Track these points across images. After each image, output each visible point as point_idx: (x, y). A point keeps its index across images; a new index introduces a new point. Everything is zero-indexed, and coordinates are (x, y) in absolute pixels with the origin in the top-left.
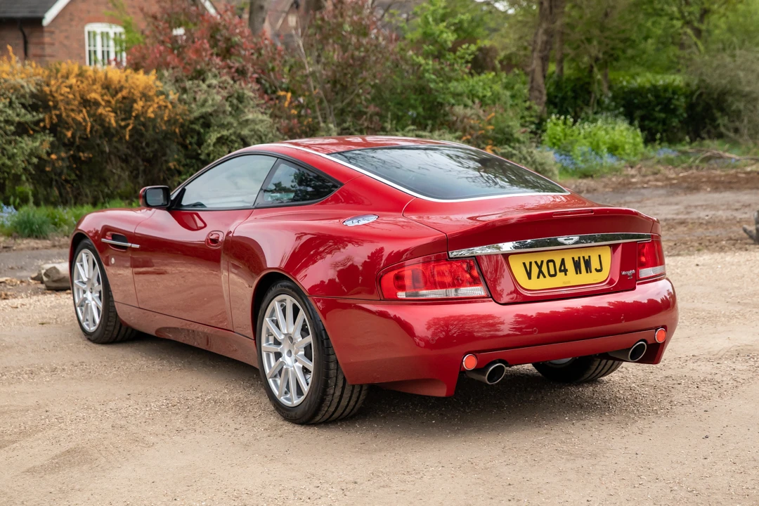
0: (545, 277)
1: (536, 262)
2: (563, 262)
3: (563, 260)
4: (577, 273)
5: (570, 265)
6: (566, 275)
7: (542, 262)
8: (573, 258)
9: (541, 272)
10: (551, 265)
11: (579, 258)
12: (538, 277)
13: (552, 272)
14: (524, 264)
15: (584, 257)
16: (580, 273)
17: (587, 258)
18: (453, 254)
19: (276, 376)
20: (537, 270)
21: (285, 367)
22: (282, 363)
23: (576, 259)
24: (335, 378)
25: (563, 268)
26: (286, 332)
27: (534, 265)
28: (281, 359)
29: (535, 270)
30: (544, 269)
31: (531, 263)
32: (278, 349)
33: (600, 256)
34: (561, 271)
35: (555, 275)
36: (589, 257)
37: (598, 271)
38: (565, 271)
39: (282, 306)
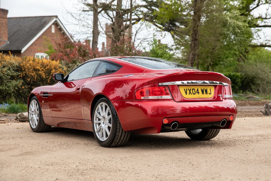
0: (191, 94)
1: (188, 89)
2: (198, 90)
3: (198, 89)
4: (202, 94)
5: (200, 91)
6: (199, 94)
7: (191, 89)
8: (201, 89)
10: (194, 90)
11: (203, 89)
12: (189, 94)
14: (184, 89)
15: (205, 89)
16: (204, 94)
17: (206, 89)
18: (160, 84)
19: (98, 132)
20: (189, 92)
21: (102, 127)
22: (101, 126)
23: (202, 89)
24: (119, 129)
25: (198, 92)
26: (102, 115)
27: (188, 90)
28: (100, 125)
29: (188, 92)
30: (191, 91)
31: (187, 89)
32: (100, 122)
33: (210, 89)
34: (197, 93)
35: (195, 94)
36: (207, 89)
37: (210, 94)
38: (199, 93)
39: (101, 107)
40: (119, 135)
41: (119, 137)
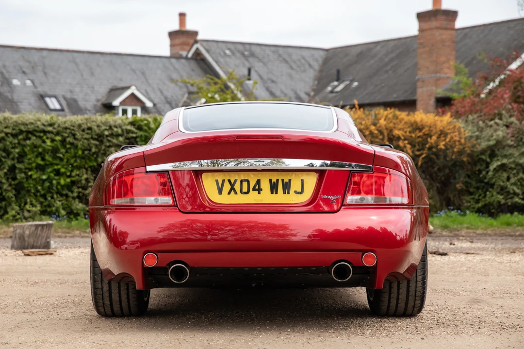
0: (236, 193)
1: (229, 181)
2: (258, 182)
4: (272, 193)
5: (265, 186)
6: (259, 193)
7: (236, 180)
8: (270, 180)
9: (232, 189)
10: (245, 184)
11: (278, 180)
12: (229, 193)
13: (245, 189)
14: (217, 181)
15: (283, 180)
16: (276, 193)
17: (286, 181)
18: (149, 168)
20: (229, 187)
23: (274, 180)
25: (257, 187)
27: (226, 182)
29: (227, 187)
30: (237, 187)
31: (223, 181)
33: (302, 181)
34: (254, 189)
35: (248, 193)
36: (290, 180)
37: (298, 193)
38: (259, 190)
40: (102, 288)
41: (106, 294)
